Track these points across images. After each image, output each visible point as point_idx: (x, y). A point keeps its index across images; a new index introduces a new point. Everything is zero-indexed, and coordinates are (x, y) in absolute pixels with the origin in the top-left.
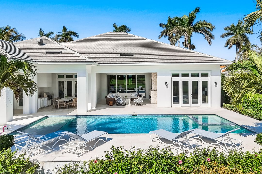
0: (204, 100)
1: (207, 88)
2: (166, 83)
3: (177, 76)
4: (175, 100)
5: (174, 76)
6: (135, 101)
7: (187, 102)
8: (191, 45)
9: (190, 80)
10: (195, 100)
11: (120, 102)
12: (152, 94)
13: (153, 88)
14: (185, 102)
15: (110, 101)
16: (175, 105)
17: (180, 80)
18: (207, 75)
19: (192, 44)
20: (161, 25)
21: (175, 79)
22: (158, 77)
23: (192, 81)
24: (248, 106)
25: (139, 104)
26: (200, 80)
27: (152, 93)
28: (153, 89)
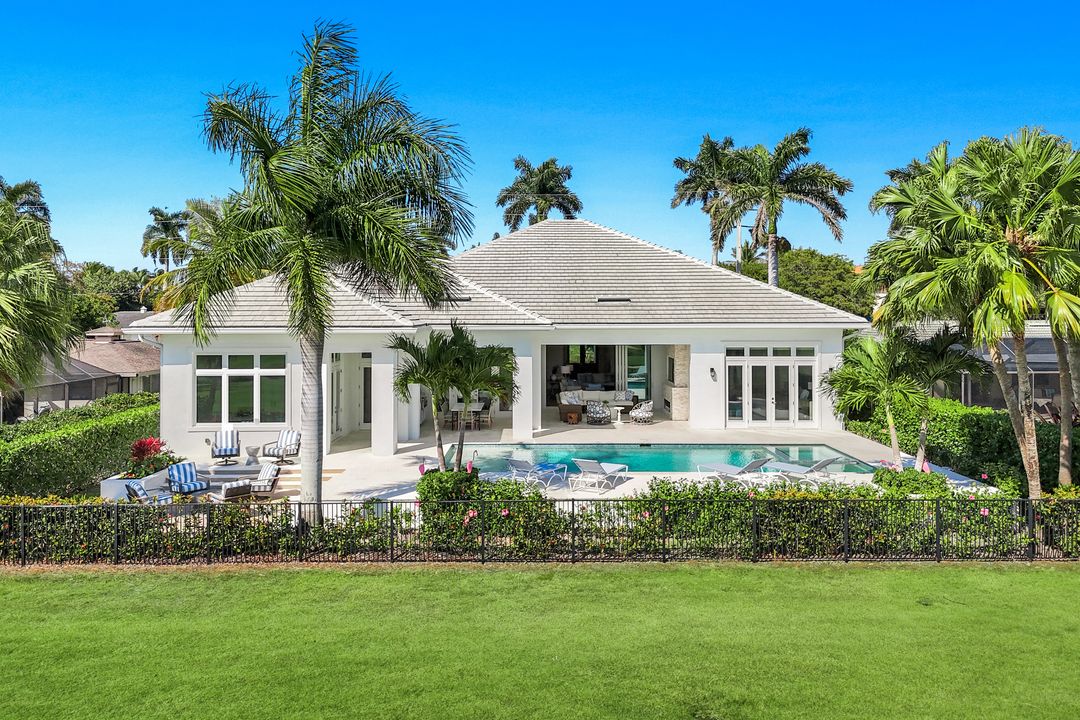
0: (805, 412)
1: (811, 381)
2: (712, 370)
3: (739, 352)
4: (735, 411)
5: (730, 352)
6: (633, 413)
7: (763, 418)
8: (776, 237)
9: (770, 363)
10: (782, 412)
11: (598, 416)
12: (673, 397)
13: (678, 379)
14: (759, 416)
15: (572, 413)
16: (734, 424)
17: (747, 363)
18: (810, 352)
19: (779, 235)
20: (680, 163)
21: (734, 361)
22: (692, 355)
23: (776, 367)
24: (906, 426)
25: (645, 421)
26: (793, 363)
27: (675, 394)
28: (676, 382)
